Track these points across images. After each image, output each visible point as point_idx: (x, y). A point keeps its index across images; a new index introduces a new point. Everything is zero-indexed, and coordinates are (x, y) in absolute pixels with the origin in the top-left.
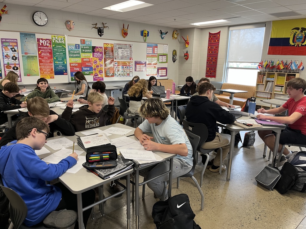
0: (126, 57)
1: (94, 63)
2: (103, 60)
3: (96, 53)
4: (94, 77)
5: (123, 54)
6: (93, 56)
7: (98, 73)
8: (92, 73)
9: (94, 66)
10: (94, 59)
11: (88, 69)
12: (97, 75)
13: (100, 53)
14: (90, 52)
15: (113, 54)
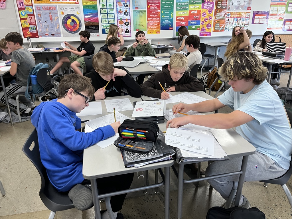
0: (242, 7)
1: (202, 16)
2: (214, 11)
3: (206, 4)
4: (201, 32)
5: (240, 3)
6: (203, 8)
7: (206, 27)
8: (199, 27)
9: (202, 19)
10: (203, 11)
11: (196, 22)
12: (204, 30)
13: (211, 4)
14: (199, 3)
15: (227, 3)
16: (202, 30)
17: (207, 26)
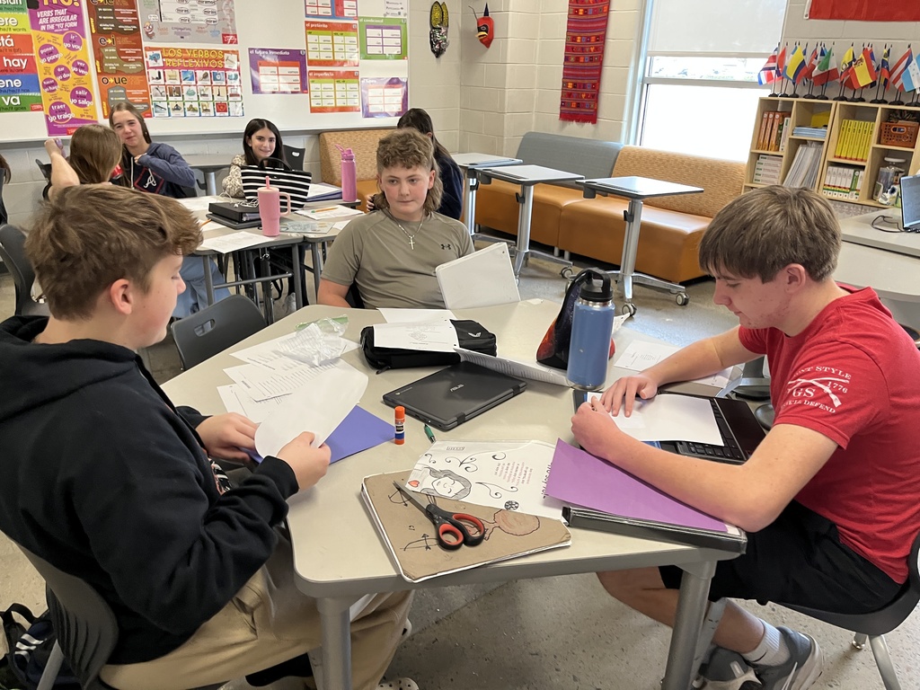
0: (200, 29)
1: (42, 56)
2: (88, 41)
3: (49, 13)
4: (52, 119)
5: (188, 16)
6: (35, 23)
7: (71, 103)
8: (39, 100)
9: (43, 69)
10: (39, 38)
11: (17, 83)
12: (62, 111)
13: (70, 13)
14: (17, 8)
15: (135, 14)
16: (53, 113)
17: (74, 95)
